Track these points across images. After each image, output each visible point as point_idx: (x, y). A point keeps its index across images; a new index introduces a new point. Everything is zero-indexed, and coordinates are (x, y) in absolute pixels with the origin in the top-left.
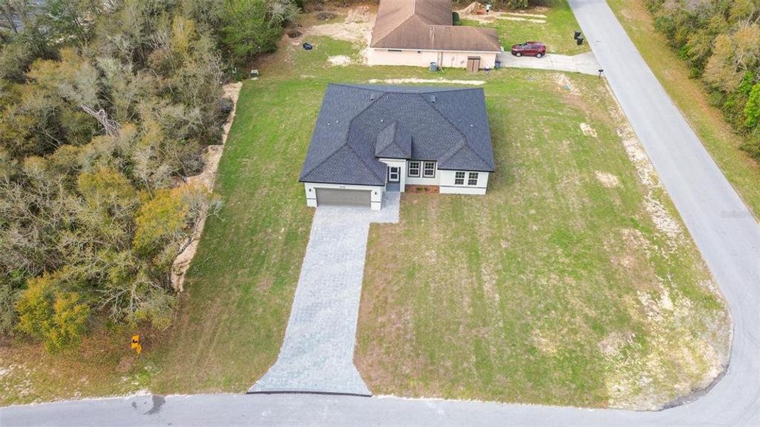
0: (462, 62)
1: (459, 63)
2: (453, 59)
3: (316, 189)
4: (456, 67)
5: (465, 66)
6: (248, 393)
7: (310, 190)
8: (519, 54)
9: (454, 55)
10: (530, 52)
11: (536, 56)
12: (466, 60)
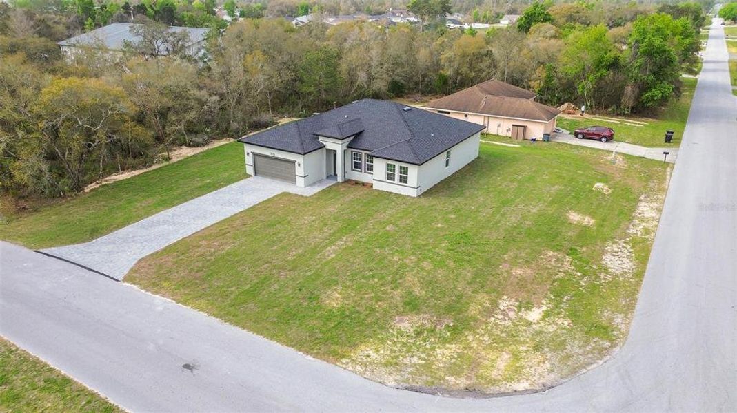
0: (508, 131)
1: (506, 131)
2: (499, 126)
3: (255, 155)
4: (502, 135)
5: (509, 134)
6: (36, 251)
7: (248, 154)
8: (580, 136)
9: (501, 122)
10: (593, 134)
11: (600, 140)
12: (511, 127)
